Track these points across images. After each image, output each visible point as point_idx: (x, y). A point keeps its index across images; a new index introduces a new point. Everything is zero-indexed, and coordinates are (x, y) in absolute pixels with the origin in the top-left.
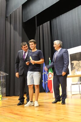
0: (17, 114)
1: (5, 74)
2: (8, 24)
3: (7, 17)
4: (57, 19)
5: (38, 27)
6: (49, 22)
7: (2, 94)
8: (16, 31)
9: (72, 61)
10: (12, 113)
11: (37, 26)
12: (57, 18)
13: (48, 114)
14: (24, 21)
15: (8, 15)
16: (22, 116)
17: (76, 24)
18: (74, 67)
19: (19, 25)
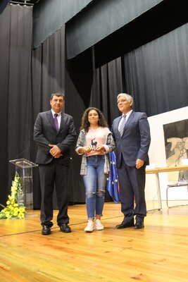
0: (61, 249)
1: (30, 165)
2: (38, 63)
3: (34, 49)
4: (136, 53)
5: (98, 69)
6: (119, 59)
7: (25, 205)
8: (54, 76)
9: (169, 137)
10: (51, 246)
11: (96, 68)
12: (135, 51)
13: (129, 248)
14: (70, 57)
15: (38, 46)
16: (72, 252)
17: (177, 62)
18: (172, 150)
19: (60, 65)
